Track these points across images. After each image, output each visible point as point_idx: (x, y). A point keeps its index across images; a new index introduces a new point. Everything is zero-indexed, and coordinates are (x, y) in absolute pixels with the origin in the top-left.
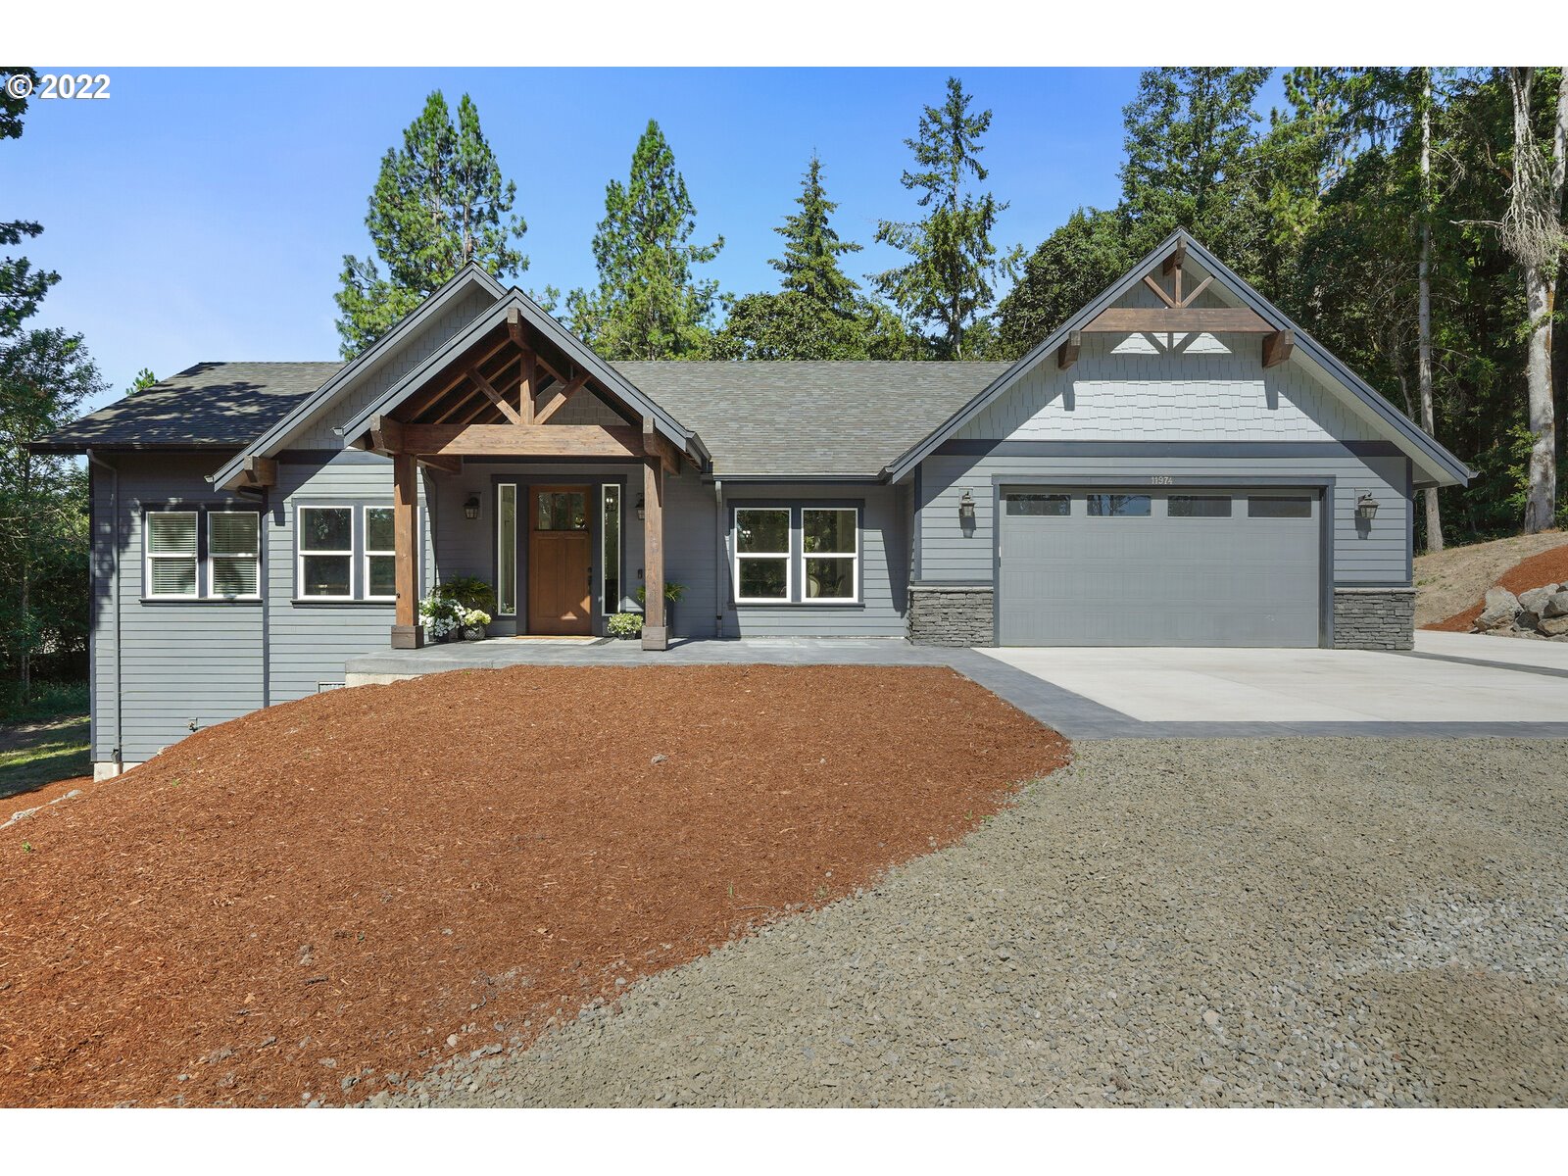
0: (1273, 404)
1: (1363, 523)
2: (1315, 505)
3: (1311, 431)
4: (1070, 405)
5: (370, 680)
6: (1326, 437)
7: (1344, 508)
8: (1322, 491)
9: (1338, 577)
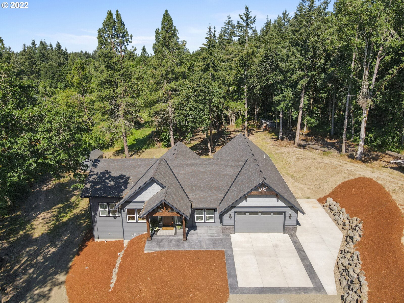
0: (278, 201)
1: (290, 218)
2: (284, 214)
3: (283, 205)
4: (246, 201)
5: (148, 252)
6: (285, 205)
7: (287, 215)
8: (285, 212)
9: (286, 224)
